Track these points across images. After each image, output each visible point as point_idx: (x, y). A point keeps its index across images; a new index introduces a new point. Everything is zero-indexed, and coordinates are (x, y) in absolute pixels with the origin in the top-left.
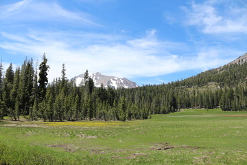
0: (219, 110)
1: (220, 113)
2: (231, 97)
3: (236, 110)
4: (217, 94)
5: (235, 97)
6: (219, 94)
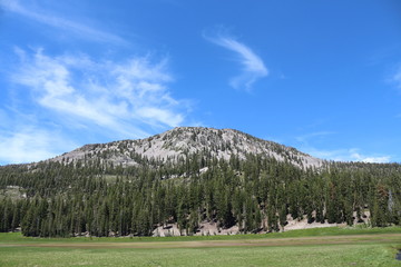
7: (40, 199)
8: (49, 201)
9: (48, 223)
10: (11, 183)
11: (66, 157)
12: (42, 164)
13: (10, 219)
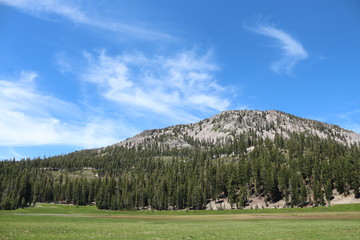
0: (94, 207)
1: (95, 212)
2: (112, 191)
3: (116, 209)
4: (93, 185)
5: (117, 192)
6: (96, 185)
7: (109, 178)
8: (117, 180)
9: (117, 199)
10: (86, 165)
11: (129, 141)
12: (109, 149)
13: (87, 195)
